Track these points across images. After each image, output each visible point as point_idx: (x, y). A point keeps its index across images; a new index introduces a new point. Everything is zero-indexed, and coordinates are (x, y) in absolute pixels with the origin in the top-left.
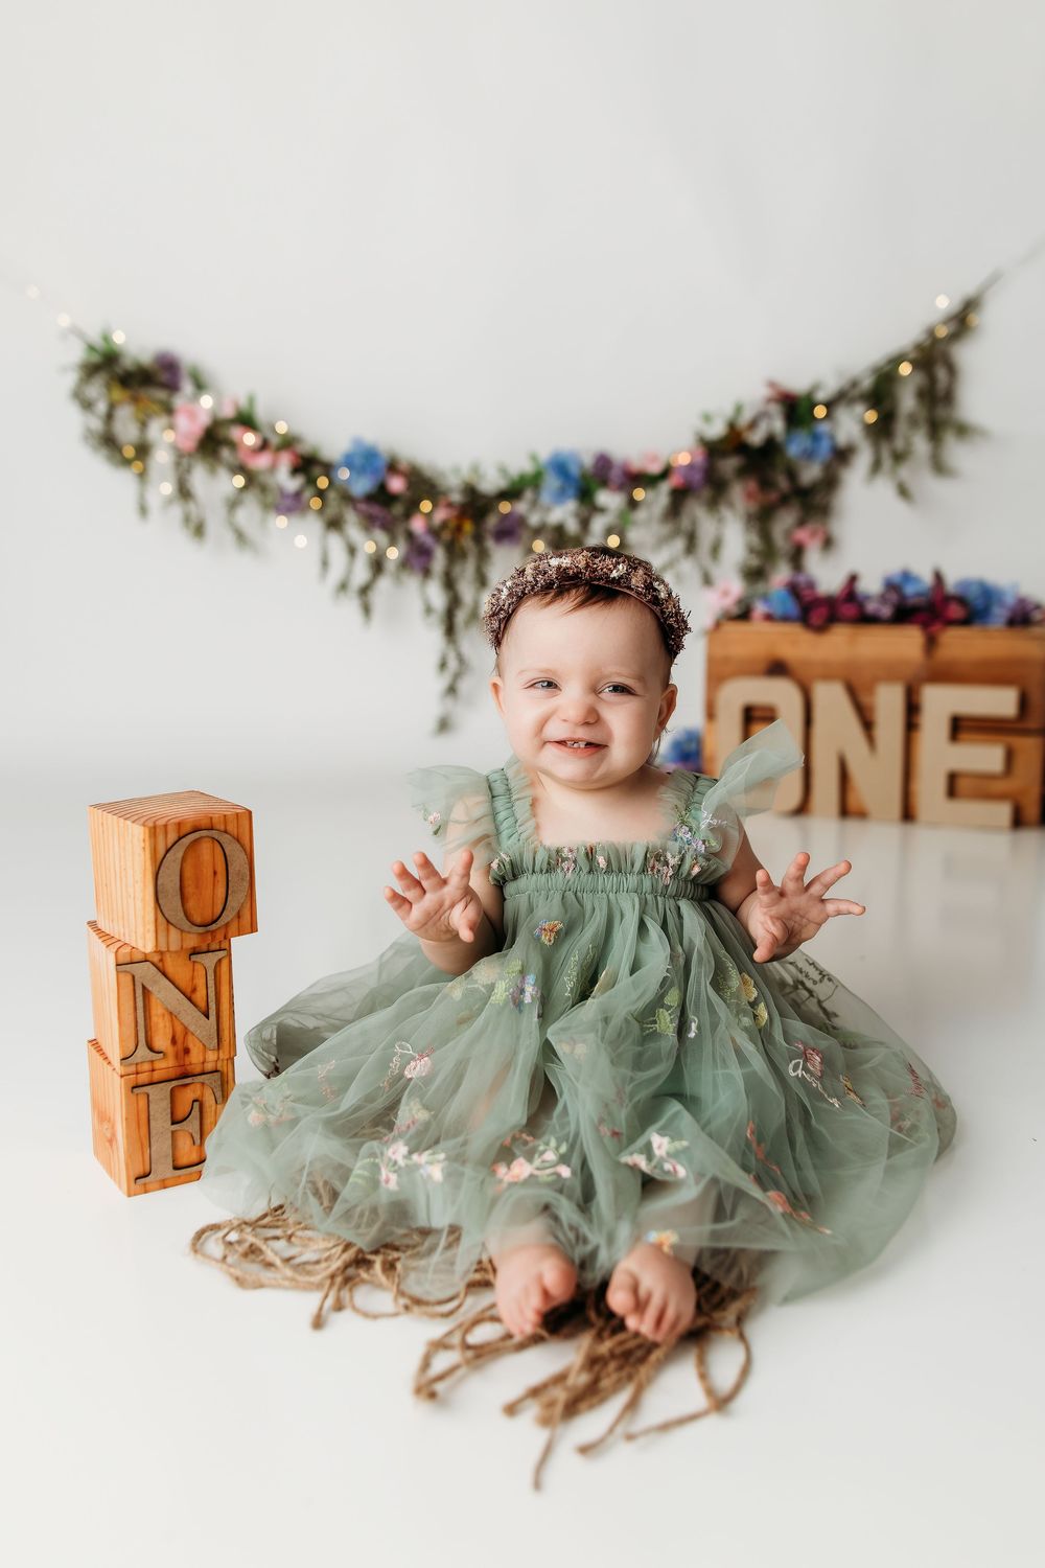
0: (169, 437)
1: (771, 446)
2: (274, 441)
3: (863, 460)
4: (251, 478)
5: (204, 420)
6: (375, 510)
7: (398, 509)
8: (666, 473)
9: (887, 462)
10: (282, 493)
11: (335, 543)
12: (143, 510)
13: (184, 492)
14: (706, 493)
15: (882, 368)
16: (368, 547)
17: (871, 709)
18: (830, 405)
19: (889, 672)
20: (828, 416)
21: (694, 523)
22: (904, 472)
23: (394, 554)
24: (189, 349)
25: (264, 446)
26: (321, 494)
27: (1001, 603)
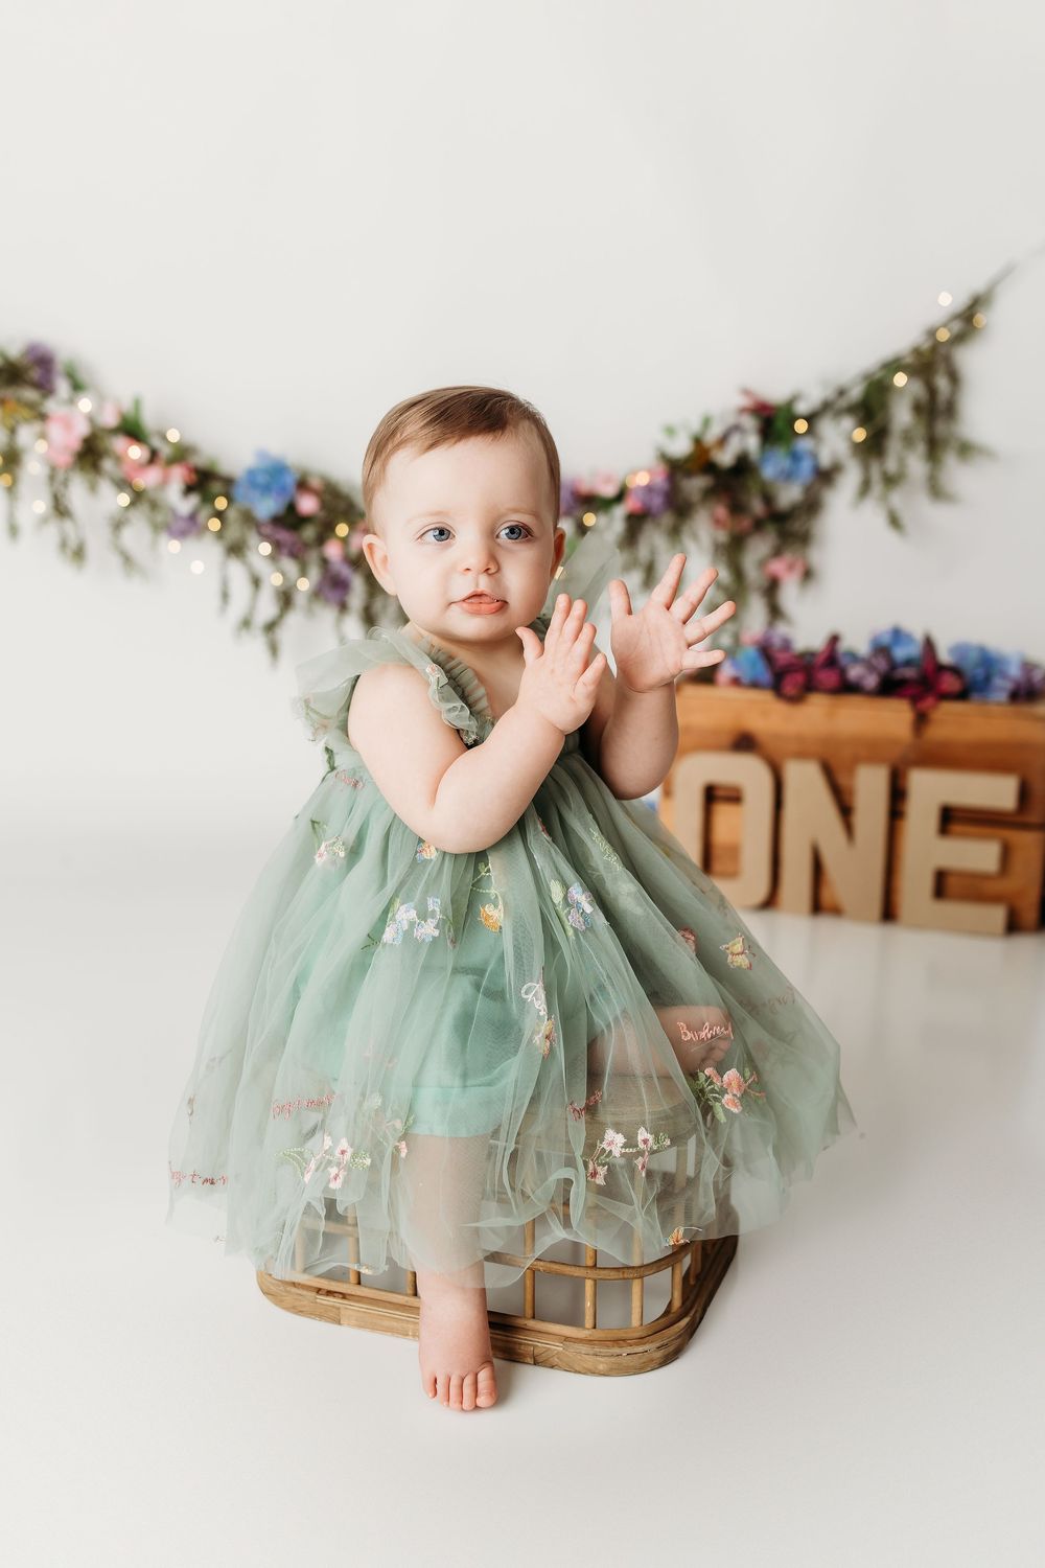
0: (41, 447)
1: (743, 466)
2: (165, 451)
3: (850, 479)
4: (138, 496)
5: (82, 429)
6: (284, 536)
7: (309, 533)
8: (621, 496)
9: (877, 487)
10: (174, 512)
11: (237, 572)
12: (14, 530)
13: (60, 510)
14: (667, 519)
15: (874, 374)
16: (276, 580)
17: (851, 792)
18: (811, 419)
19: (870, 750)
20: (810, 431)
21: (653, 552)
22: (897, 499)
23: (304, 585)
24: (66, 340)
25: (154, 456)
26: (220, 515)
27: (1004, 675)
